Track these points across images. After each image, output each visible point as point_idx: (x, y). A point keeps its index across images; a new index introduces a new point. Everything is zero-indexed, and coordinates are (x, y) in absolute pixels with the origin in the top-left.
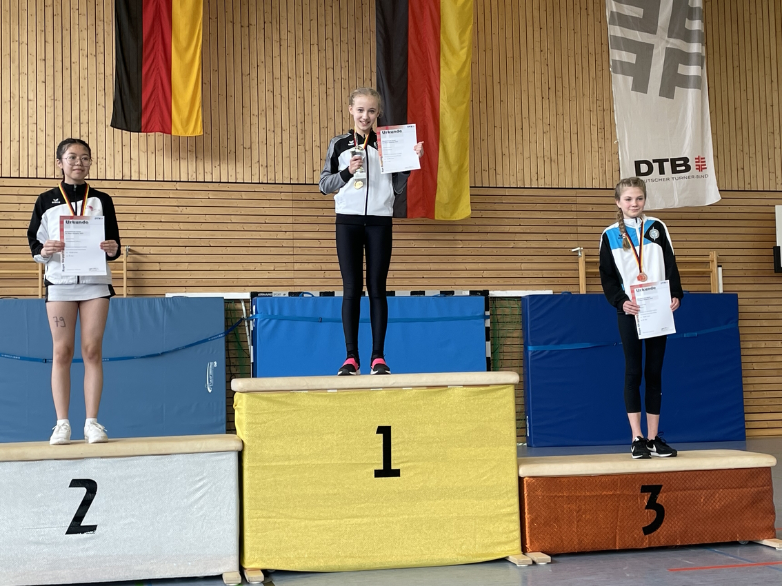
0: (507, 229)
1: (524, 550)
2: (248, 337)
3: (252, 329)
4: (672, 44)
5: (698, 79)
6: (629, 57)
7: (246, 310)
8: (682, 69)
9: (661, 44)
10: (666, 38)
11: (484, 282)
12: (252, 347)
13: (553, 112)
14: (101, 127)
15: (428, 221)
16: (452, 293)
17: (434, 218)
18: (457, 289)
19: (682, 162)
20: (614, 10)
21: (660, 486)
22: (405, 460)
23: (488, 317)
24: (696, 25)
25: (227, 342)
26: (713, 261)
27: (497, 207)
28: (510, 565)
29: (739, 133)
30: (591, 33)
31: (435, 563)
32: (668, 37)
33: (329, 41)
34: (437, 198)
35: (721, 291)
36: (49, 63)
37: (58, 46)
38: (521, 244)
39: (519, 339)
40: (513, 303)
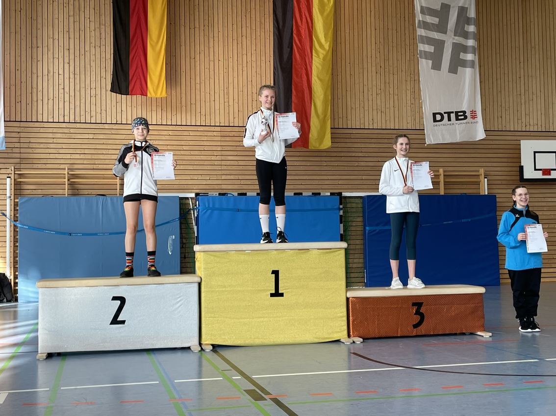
0: (353, 154)
1: (349, 336)
2: (193, 221)
3: (196, 216)
4: (457, 40)
5: (473, 62)
6: (429, 48)
7: (192, 204)
8: (462, 56)
9: (450, 40)
10: (453, 36)
11: (339, 187)
12: (196, 227)
13: (383, 81)
14: (104, 91)
15: (305, 149)
16: (320, 194)
17: (308, 148)
18: (322, 192)
19: (462, 114)
20: (421, 19)
21: (422, 303)
22: (287, 288)
23: (341, 209)
24: (472, 28)
25: (181, 223)
26: (481, 175)
27: (348, 140)
28: (341, 343)
29: (499, 94)
30: (407, 32)
31: (302, 342)
32: (454, 36)
33: (244, 38)
34: (310, 136)
35: (486, 193)
36: (72, 51)
37: (77, 41)
38: (362, 164)
39: (361, 222)
40: (357, 201)
